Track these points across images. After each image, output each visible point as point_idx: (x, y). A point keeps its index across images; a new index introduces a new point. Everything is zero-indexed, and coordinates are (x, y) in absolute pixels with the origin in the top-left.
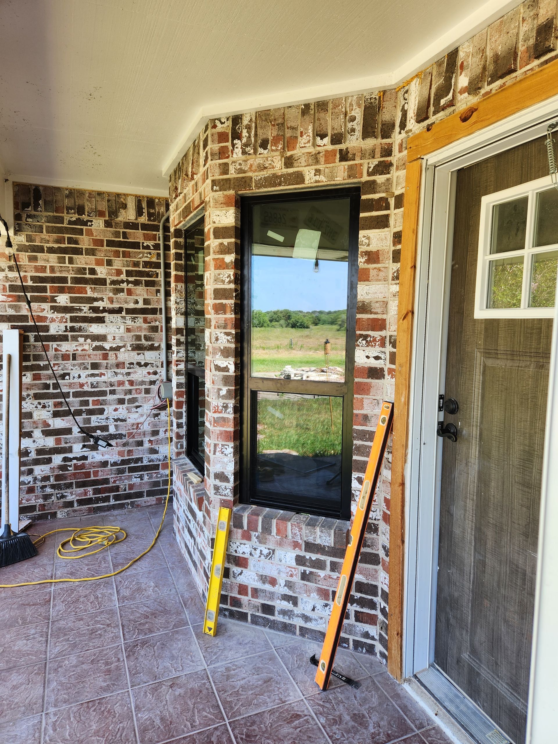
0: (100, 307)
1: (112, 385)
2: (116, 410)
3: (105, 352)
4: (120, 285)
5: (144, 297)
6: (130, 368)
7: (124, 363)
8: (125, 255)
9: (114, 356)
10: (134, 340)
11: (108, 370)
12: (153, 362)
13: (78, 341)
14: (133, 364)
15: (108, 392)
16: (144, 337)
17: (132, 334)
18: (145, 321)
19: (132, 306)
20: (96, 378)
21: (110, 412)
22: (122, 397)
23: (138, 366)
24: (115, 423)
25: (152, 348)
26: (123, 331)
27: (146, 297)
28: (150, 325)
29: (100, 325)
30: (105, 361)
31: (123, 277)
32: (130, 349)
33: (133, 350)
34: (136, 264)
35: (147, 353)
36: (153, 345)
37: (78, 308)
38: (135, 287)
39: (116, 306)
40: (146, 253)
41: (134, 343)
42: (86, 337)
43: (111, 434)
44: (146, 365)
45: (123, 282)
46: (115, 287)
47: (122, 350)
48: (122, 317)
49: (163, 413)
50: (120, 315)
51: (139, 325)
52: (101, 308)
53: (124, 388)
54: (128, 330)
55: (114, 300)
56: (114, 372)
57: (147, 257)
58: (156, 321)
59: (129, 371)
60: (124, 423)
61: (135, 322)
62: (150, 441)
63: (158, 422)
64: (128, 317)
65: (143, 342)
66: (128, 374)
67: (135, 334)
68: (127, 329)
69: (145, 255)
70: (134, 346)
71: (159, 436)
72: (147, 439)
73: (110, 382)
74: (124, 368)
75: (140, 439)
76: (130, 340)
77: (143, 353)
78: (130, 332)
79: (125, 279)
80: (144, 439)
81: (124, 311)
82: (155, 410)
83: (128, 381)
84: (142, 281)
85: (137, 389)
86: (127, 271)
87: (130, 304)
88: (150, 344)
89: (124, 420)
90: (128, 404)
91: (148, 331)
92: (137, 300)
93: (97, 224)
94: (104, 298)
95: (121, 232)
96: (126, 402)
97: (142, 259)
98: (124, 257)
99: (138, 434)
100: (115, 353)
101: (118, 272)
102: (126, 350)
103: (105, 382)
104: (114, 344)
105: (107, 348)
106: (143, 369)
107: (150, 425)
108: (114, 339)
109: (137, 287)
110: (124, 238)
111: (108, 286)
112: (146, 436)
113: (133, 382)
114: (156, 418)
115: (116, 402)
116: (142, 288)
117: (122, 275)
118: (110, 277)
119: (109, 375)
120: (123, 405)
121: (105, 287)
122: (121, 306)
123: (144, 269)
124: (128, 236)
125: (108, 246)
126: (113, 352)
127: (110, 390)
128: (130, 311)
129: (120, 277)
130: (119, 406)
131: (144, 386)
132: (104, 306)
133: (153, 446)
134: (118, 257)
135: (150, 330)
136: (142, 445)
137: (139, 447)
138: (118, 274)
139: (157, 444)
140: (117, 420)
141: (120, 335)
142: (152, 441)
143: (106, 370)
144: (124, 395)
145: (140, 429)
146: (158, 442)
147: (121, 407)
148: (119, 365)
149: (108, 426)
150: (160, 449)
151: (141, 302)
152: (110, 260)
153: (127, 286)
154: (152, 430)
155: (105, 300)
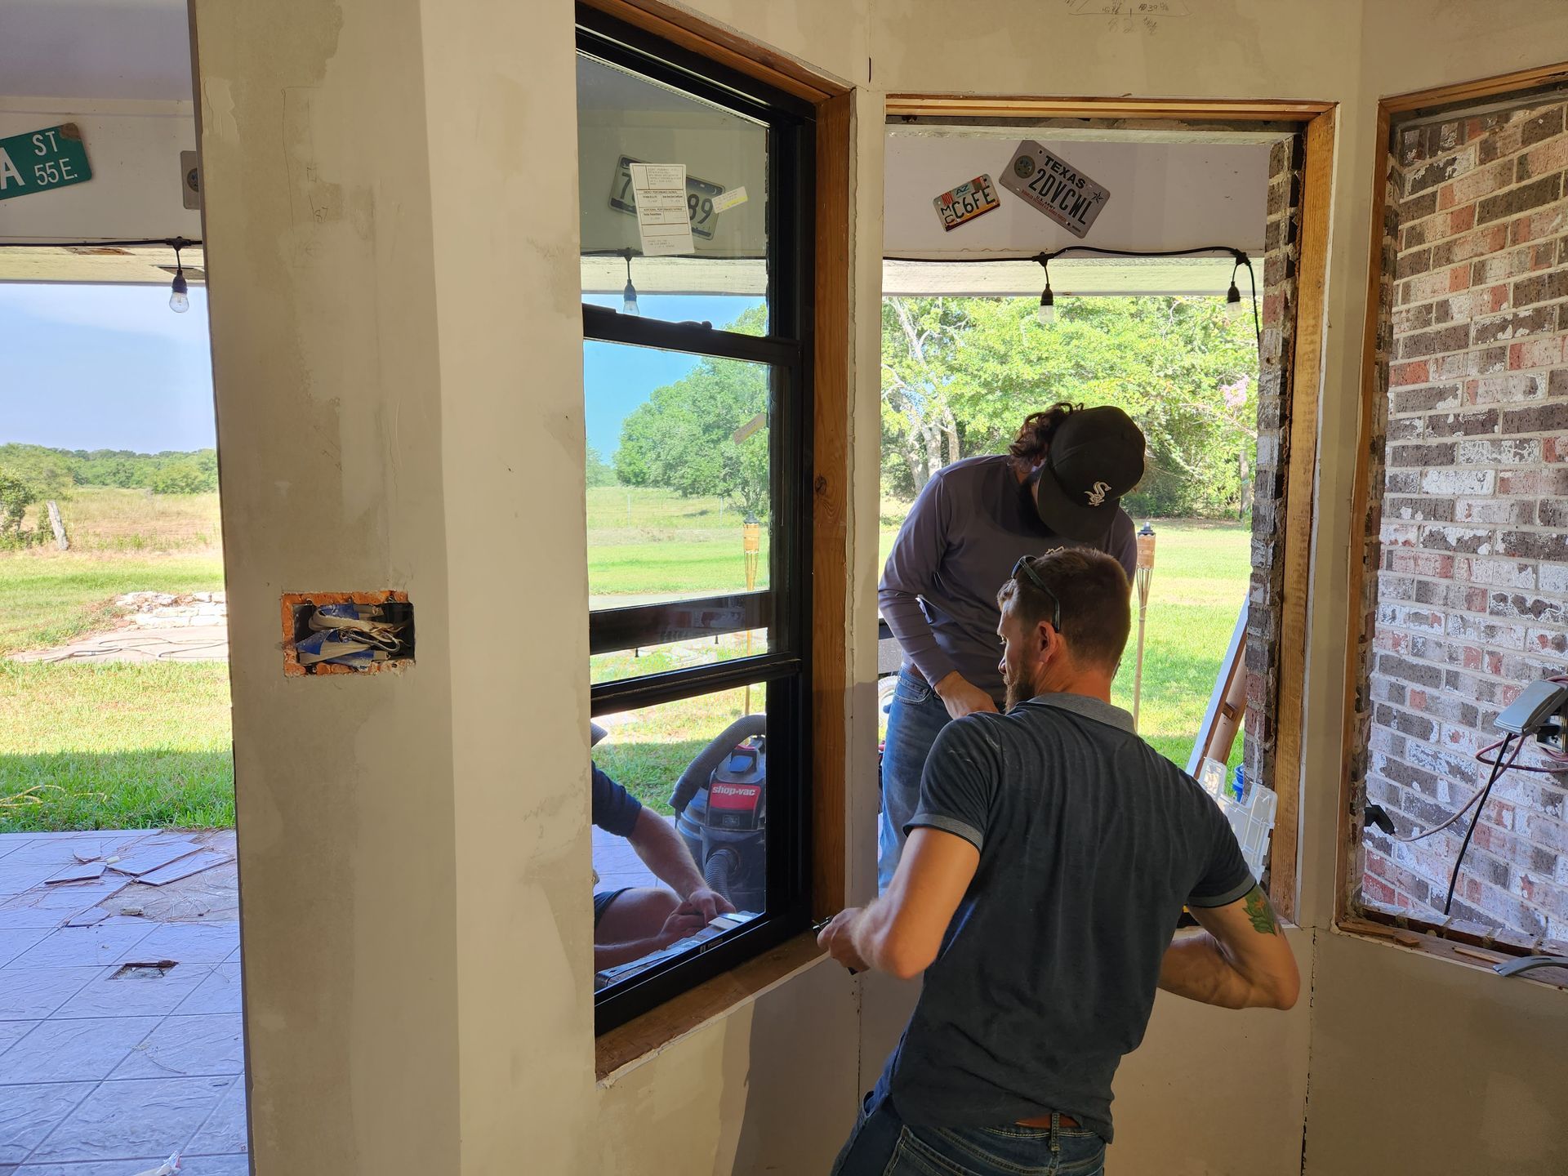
0: (1447, 416)
1: (1451, 658)
3: (1448, 553)
4: (1496, 340)
5: (1555, 367)
6: (1498, 613)
7: (1484, 592)
8: (1519, 233)
9: (1466, 566)
10: (1513, 519)
11: (1450, 610)
12: (1560, 603)
13: (1399, 516)
14: (1503, 599)
15: (1444, 676)
16: (1542, 511)
17: (1513, 498)
18: (1550, 453)
19: (1519, 401)
20: (1424, 627)
21: (1443, 738)
22: (1470, 700)
23: (1516, 610)
24: (1451, 778)
25: (1558, 551)
26: (1491, 490)
27: (1558, 366)
28: (1560, 465)
29: (1444, 469)
30: (1445, 582)
31: (1507, 310)
32: (1501, 547)
33: (1511, 552)
34: (1541, 257)
35: (1546, 568)
36: (1561, 540)
37: (1408, 423)
38: (1532, 337)
39: (1482, 406)
41: (1514, 529)
42: (1415, 505)
43: (1438, 807)
44: (1538, 609)
45: (1504, 325)
46: (1485, 346)
47: (1484, 549)
48: (1493, 442)
50: (1489, 436)
51: (1533, 467)
52: (1451, 419)
53: (1480, 676)
54: (1503, 486)
55: (1480, 391)
56: (1462, 618)
59: (1496, 621)
60: (1468, 786)
61: (1522, 457)
62: (1528, 884)
63: (1554, 827)
64: (1509, 440)
65: (1537, 527)
66: (1491, 630)
67: (1519, 497)
68: (1503, 480)
70: (1513, 539)
71: (1552, 878)
72: (1520, 870)
73: (1451, 645)
74: (1483, 610)
75: (1502, 861)
76: (1504, 518)
77: (1532, 566)
78: (1507, 492)
79: (1510, 317)
80: (1512, 864)
81: (1501, 421)
82: (1548, 779)
83: (1488, 653)
84: (1553, 310)
85: (1509, 687)
86: (1517, 287)
87: (1515, 399)
88: (1554, 536)
89: (1468, 778)
90: (1483, 729)
91: (1552, 489)
92: (1533, 380)
93: (1465, 163)
94: (1460, 386)
95: (1516, 162)
96: (1479, 722)
97: (1560, 230)
98: (1514, 242)
99: (1498, 839)
100: (1467, 559)
101: (1498, 296)
102: (1493, 553)
103: (1439, 645)
104: (1468, 531)
105: (1453, 541)
106: (1530, 624)
107: (1531, 825)
108: (1470, 515)
109: (1539, 334)
110: (1520, 179)
111: (1472, 347)
112: (1518, 858)
113: (1500, 661)
114: (1550, 808)
115: (1458, 713)
116: (1550, 335)
117: (1505, 305)
118: (1477, 318)
119: (1450, 625)
120: (1471, 729)
121: (1465, 350)
122: (1494, 406)
123: (1562, 266)
124: (1530, 168)
125: (1481, 221)
126: (1464, 554)
127: (1448, 672)
128: (1516, 420)
129: (1499, 313)
130: (1463, 729)
131: (1525, 683)
132: (1457, 411)
133: (1531, 905)
134: (1502, 248)
135: (1560, 486)
136: (1505, 885)
137: (1496, 883)
138: (1497, 304)
139: (1543, 903)
140: (1455, 770)
141: (1484, 503)
142: (1531, 883)
143: (1443, 608)
144: (1477, 699)
145: (1505, 827)
146: (1549, 899)
147: (1467, 733)
148: (1474, 598)
149: (1434, 779)
150: (1550, 925)
151: (1543, 385)
152: (1483, 264)
153: (1513, 337)
154: (1536, 848)
155: (1459, 392)
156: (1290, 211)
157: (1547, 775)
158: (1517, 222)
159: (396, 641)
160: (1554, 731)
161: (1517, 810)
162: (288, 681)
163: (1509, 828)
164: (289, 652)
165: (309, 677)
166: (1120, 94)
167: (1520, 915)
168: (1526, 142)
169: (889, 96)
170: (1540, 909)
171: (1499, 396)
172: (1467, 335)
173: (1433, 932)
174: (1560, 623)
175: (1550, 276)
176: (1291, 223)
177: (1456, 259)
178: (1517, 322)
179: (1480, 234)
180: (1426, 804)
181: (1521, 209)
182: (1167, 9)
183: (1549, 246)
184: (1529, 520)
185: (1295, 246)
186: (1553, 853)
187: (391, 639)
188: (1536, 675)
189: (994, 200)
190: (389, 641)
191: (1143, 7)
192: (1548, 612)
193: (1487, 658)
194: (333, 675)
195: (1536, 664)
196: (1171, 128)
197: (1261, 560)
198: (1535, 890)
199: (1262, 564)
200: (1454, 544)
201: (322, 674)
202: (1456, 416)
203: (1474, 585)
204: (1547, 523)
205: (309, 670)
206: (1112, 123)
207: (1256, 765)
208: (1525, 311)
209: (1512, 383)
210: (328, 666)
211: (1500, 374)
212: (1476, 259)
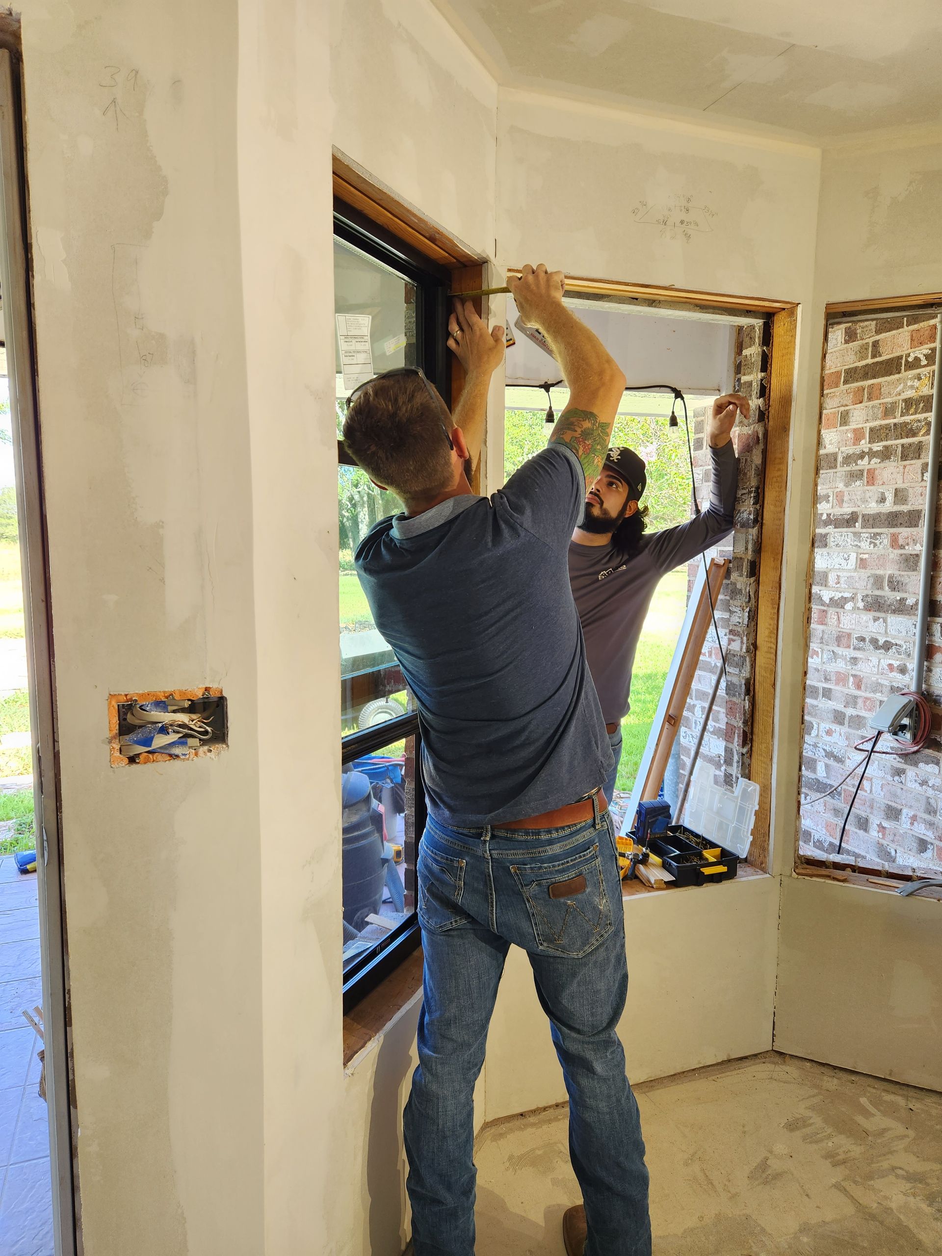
0: (822, 514)
1: (827, 680)
2: (829, 733)
3: (823, 608)
5: (897, 486)
6: (859, 649)
7: (849, 635)
8: (873, 394)
9: (836, 617)
10: (869, 586)
11: (825, 647)
12: (902, 643)
14: (863, 639)
15: (821, 691)
16: (889, 581)
17: (869, 572)
18: (894, 543)
19: (873, 508)
21: (820, 733)
22: (840, 707)
23: (872, 647)
24: (826, 760)
25: (901, 608)
26: (854, 566)
27: (900, 485)
28: (902, 551)
29: (820, 550)
30: (822, 627)
31: (864, 445)
32: (861, 605)
33: (867, 608)
34: (888, 411)
35: (892, 619)
36: (903, 600)
38: (882, 465)
39: (847, 509)
40: (911, 379)
41: (870, 593)
43: (818, 780)
44: (887, 646)
45: (862, 456)
46: (848, 469)
47: (849, 606)
48: (855, 534)
49: (911, 772)
50: (852, 530)
51: (883, 552)
52: (824, 517)
53: (846, 691)
54: (862, 564)
55: (845, 499)
56: (833, 652)
57: (912, 387)
58: (915, 542)
59: (858, 654)
60: (839, 765)
61: (875, 545)
62: (882, 828)
63: (899, 790)
64: (866, 533)
65: (886, 592)
66: (854, 661)
67: (873, 572)
68: (861, 559)
69: (909, 383)
70: (869, 599)
71: (899, 824)
72: (875, 820)
73: (825, 671)
74: (849, 647)
75: (864, 814)
76: (863, 586)
77: (883, 618)
78: (865, 568)
79: (866, 450)
80: (871, 816)
81: (860, 520)
82: (895, 759)
83: (852, 675)
84: (897, 447)
85: (867, 698)
86: (872, 430)
87: (870, 505)
88: (898, 598)
89: (839, 760)
90: (849, 726)
91: (897, 567)
92: (883, 494)
93: (834, 341)
94: (831, 494)
95: (871, 344)
96: (846, 722)
97: (902, 394)
98: (869, 399)
99: (860, 799)
100: (837, 613)
101: (858, 435)
102: (856, 608)
103: (817, 670)
104: (837, 593)
105: (826, 599)
106: (881, 656)
107: (884, 790)
108: (839, 583)
109: (887, 463)
110: (874, 356)
111: (839, 469)
112: (875, 812)
113: (860, 681)
114: (896, 778)
115: (831, 716)
116: (895, 464)
117: (863, 442)
118: (843, 449)
119: (825, 656)
120: (841, 727)
121: (835, 470)
122: (855, 509)
123: (903, 418)
124: (881, 350)
125: (846, 382)
126: (834, 609)
127: (824, 689)
128: (871, 519)
129: (859, 446)
130: (835, 727)
131: (878, 696)
132: (829, 512)
133: (885, 843)
134: (861, 402)
135: (902, 565)
136: (866, 830)
137: (860, 829)
138: (857, 439)
139: (893, 841)
140: (829, 755)
141: (849, 574)
142: (884, 828)
143: (820, 645)
144: (845, 706)
145: (866, 791)
146: (897, 838)
147: (838, 729)
148: (841, 639)
149: (815, 761)
150: (898, 855)
151: (890, 497)
152: (847, 412)
153: (869, 464)
154: (887, 804)
155: (831, 499)
156: (761, 375)
157: (895, 756)
158: (871, 387)
159: (209, 729)
160: (903, 728)
161: (874, 780)
162: (114, 772)
163: (869, 792)
164: (114, 745)
165: (134, 766)
166: (667, 284)
167: (877, 850)
168: (878, 332)
169: (509, 270)
170: (891, 845)
171: (859, 503)
172: (836, 460)
173: (849, 869)
174: (903, 656)
175: (895, 425)
176: (761, 384)
177: (828, 407)
178: (872, 454)
179: (845, 391)
180: (809, 779)
181: (874, 377)
182: (697, 225)
183: (894, 404)
184: (881, 588)
185: (765, 400)
186: (899, 807)
187: (205, 728)
188: (886, 690)
189: (511, 339)
190: (203, 730)
191: (682, 222)
192: (893, 649)
193: (851, 679)
194: (155, 764)
195: (886, 683)
196: (689, 310)
197: (738, 620)
198: (887, 832)
199: (740, 623)
200: (827, 602)
201: (145, 763)
202: (828, 515)
203: (842, 630)
204: (893, 589)
205: (132, 760)
206: (652, 302)
207: (735, 764)
208: (877, 447)
209: (868, 495)
210: (151, 756)
211: (859, 488)
212: (842, 409)
